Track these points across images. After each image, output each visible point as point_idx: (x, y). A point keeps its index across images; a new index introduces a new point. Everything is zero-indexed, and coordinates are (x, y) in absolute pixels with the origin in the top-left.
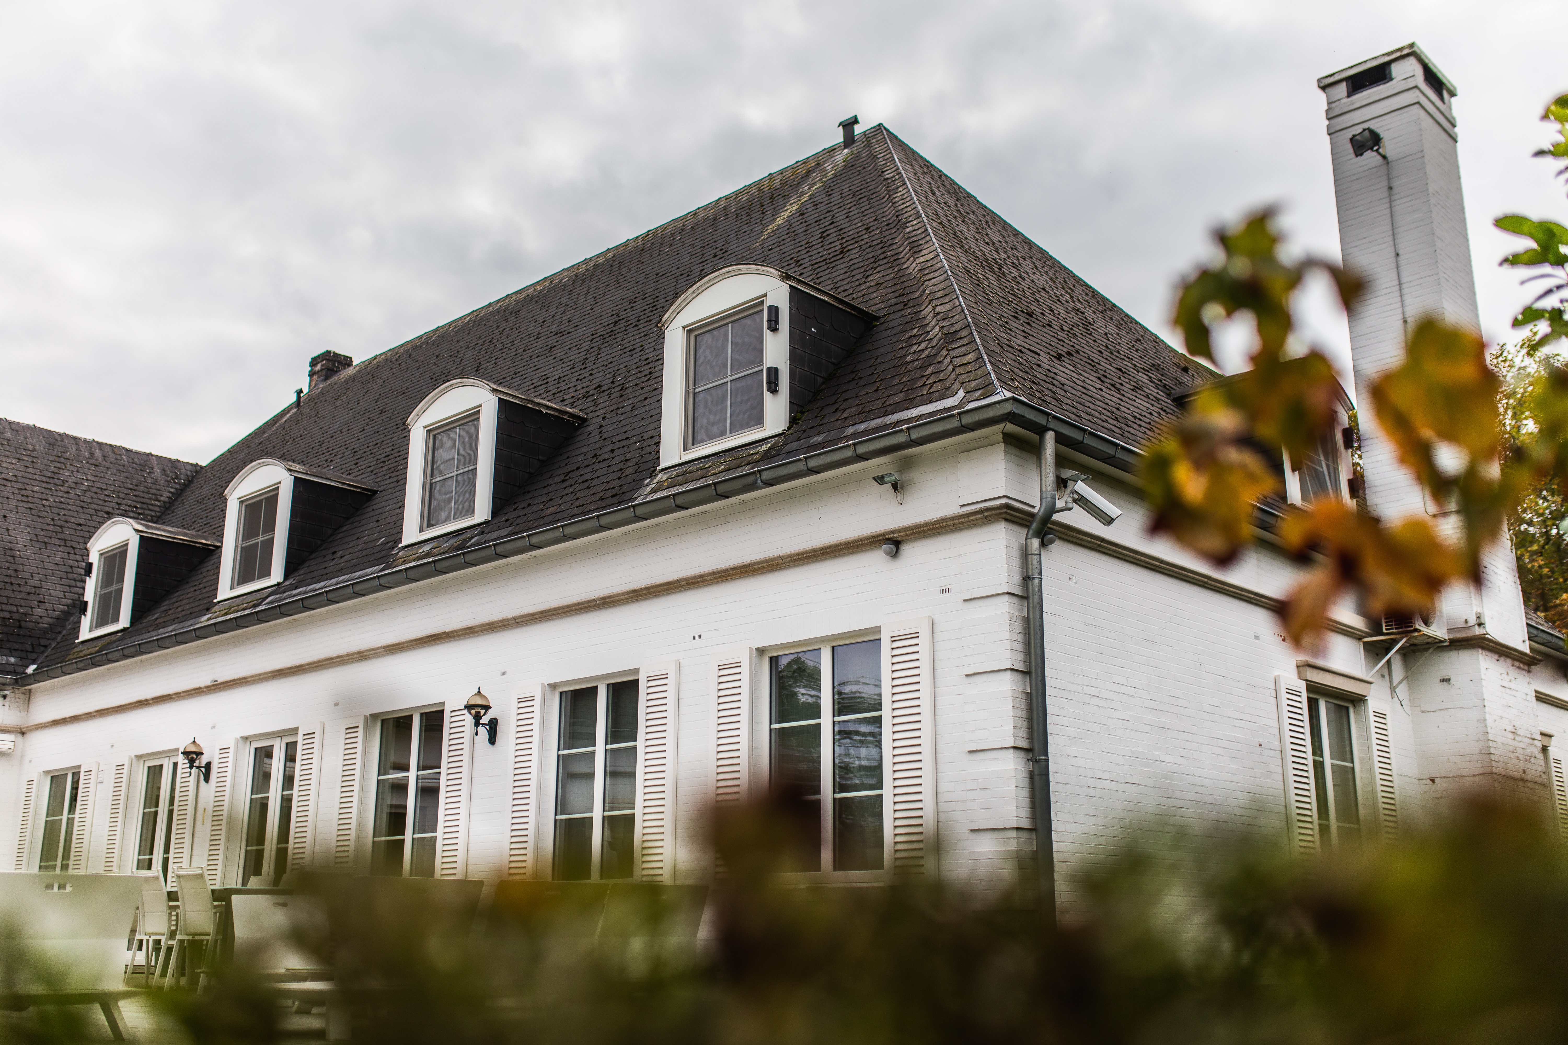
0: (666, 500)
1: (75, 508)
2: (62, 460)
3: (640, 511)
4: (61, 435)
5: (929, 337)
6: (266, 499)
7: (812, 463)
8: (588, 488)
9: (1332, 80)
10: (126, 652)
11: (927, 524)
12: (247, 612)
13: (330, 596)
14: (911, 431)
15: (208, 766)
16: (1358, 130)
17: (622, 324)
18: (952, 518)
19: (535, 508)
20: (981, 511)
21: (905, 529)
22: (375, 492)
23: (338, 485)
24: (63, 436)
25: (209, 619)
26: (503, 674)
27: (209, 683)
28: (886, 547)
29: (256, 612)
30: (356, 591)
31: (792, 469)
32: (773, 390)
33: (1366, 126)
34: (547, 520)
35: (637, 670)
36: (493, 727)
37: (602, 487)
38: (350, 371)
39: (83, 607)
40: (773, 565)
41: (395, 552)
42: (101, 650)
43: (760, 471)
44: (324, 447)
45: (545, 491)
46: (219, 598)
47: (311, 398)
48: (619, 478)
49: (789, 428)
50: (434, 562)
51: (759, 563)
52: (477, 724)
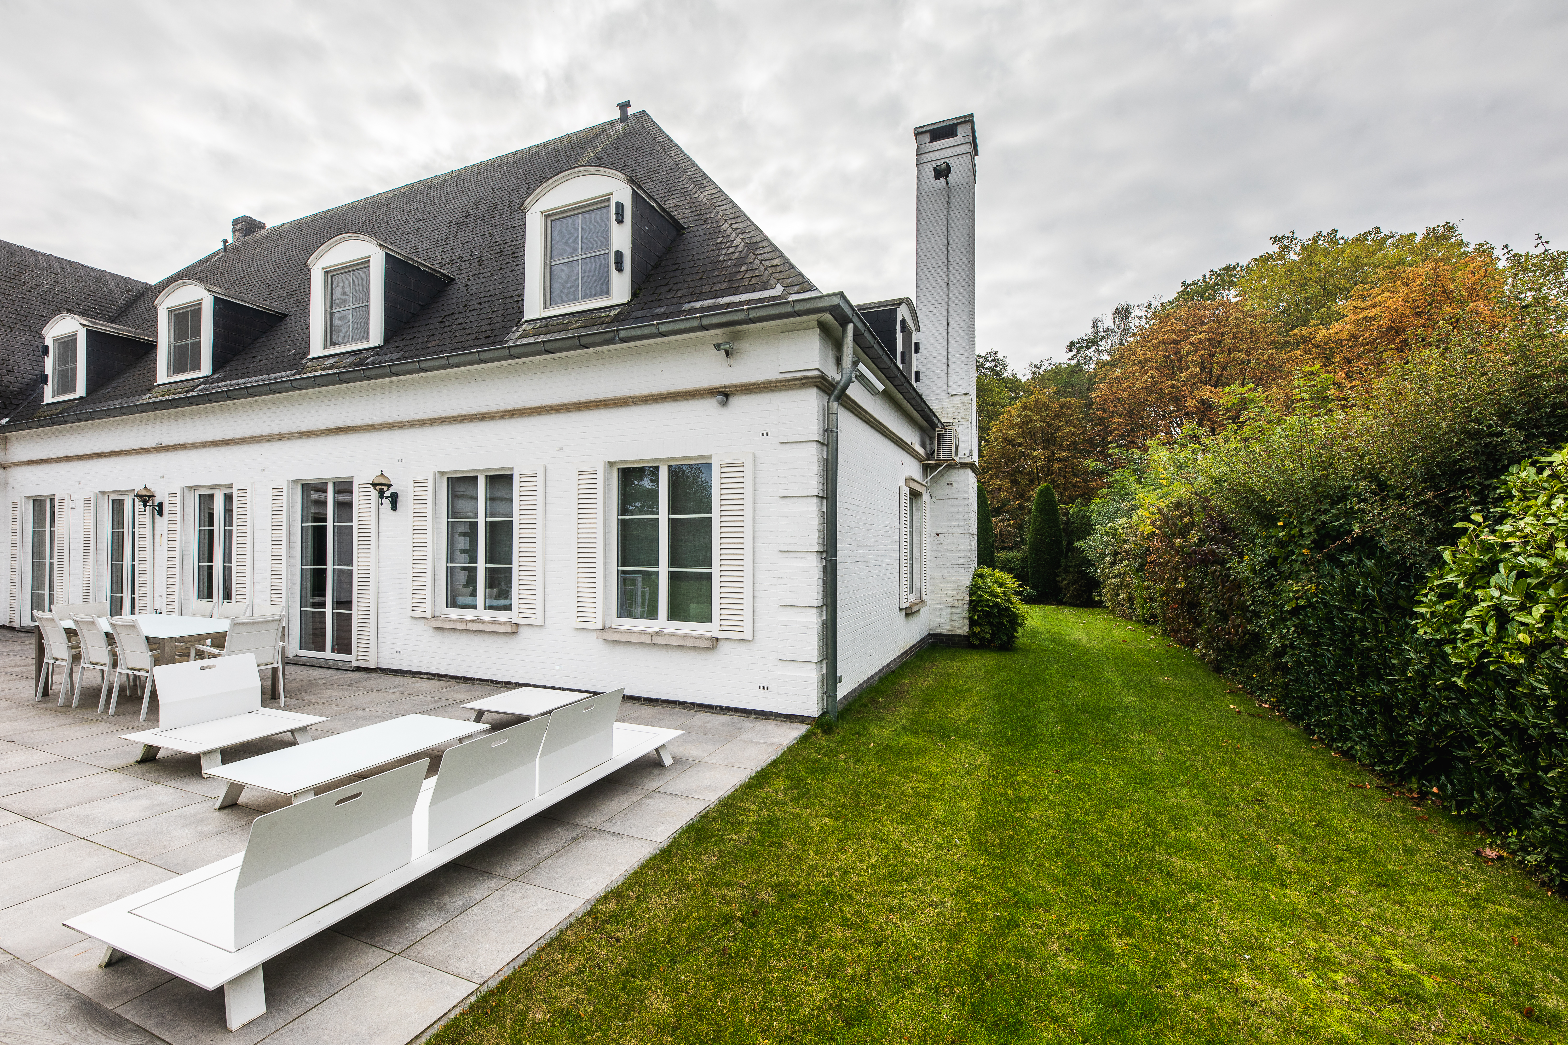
0: (537, 345)
1: (38, 304)
2: (21, 266)
3: (514, 351)
4: (19, 247)
5: (734, 244)
6: (191, 311)
7: (663, 328)
8: (464, 329)
9: (922, 130)
10: (80, 417)
11: (755, 384)
12: (181, 396)
13: (250, 391)
14: (750, 311)
15: (161, 505)
16: (939, 163)
17: (472, 218)
18: (776, 382)
19: (420, 340)
20: (801, 379)
21: (736, 386)
22: (287, 315)
23: (254, 307)
24: (22, 249)
25: (149, 398)
26: (401, 461)
27: (154, 445)
28: (720, 398)
29: (188, 397)
30: (273, 389)
31: (646, 331)
32: (619, 268)
33: (945, 160)
34: (431, 350)
35: (512, 468)
36: (394, 500)
37: (476, 330)
38: (264, 232)
39: (45, 379)
40: (624, 402)
41: (304, 361)
42: (61, 412)
43: (618, 330)
44: (245, 280)
45: (427, 328)
46: (159, 382)
47: (234, 247)
48: (490, 324)
49: (632, 300)
50: (338, 373)
51: (613, 400)
52: (382, 497)
